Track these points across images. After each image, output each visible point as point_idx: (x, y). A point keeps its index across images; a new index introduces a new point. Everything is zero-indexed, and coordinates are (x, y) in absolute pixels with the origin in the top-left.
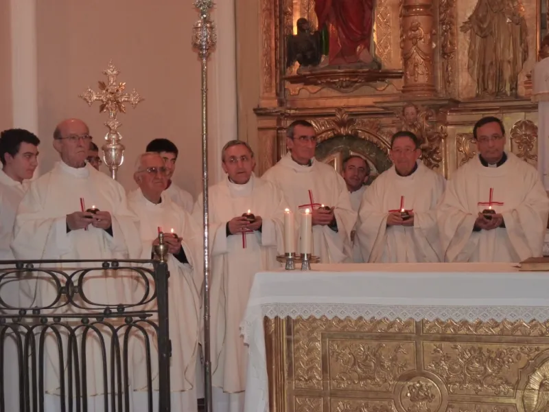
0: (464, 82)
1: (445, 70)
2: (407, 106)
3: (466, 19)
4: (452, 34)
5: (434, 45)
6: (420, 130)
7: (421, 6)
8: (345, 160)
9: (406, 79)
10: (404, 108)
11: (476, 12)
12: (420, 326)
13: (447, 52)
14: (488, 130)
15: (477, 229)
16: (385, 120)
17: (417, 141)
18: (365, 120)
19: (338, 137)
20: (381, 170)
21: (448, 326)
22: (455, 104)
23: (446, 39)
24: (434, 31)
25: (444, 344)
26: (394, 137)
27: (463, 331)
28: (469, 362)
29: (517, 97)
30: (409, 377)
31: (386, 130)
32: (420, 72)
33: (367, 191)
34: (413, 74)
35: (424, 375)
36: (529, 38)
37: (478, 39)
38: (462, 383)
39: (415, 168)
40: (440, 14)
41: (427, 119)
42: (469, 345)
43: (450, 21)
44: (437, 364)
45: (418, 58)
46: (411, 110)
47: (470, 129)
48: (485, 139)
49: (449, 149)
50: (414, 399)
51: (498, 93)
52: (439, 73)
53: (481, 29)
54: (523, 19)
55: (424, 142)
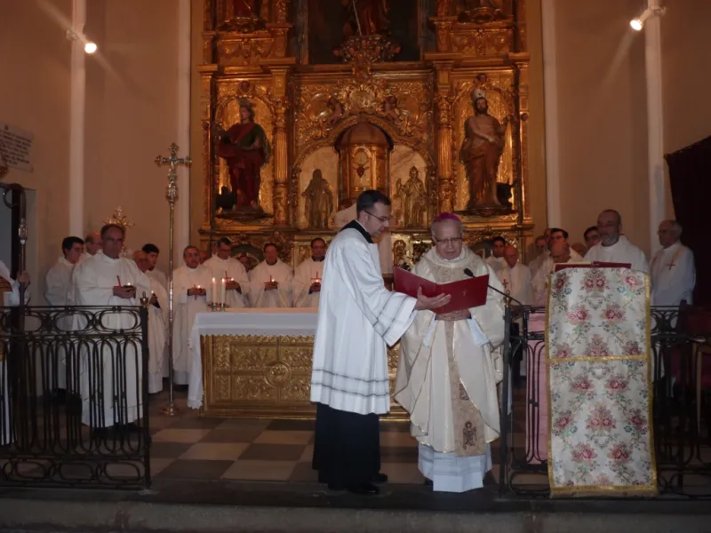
0: (303, 221)
1: (294, 215)
5: (289, 202)
7: (283, 183)
8: (244, 255)
9: (275, 218)
10: (274, 232)
11: (309, 187)
12: (279, 339)
13: (295, 206)
14: (318, 244)
15: (311, 292)
16: (265, 238)
17: (279, 249)
18: (255, 237)
19: (241, 245)
20: (261, 260)
21: (293, 339)
22: (298, 231)
23: (294, 199)
24: (289, 195)
25: (291, 348)
26: (267, 245)
27: (300, 341)
28: (303, 356)
29: (327, 228)
30: (273, 364)
32: (282, 215)
33: (252, 272)
34: (278, 216)
35: (281, 363)
36: (334, 201)
37: (309, 200)
38: (298, 367)
39: (276, 262)
40: (292, 187)
41: (285, 237)
42: (302, 348)
43: (296, 191)
44: (287, 358)
45: (281, 208)
46: (277, 233)
47: (309, 243)
48: (316, 247)
49: (296, 253)
50: (276, 374)
51: (319, 227)
52: (291, 216)
53: (311, 195)
54: (330, 192)
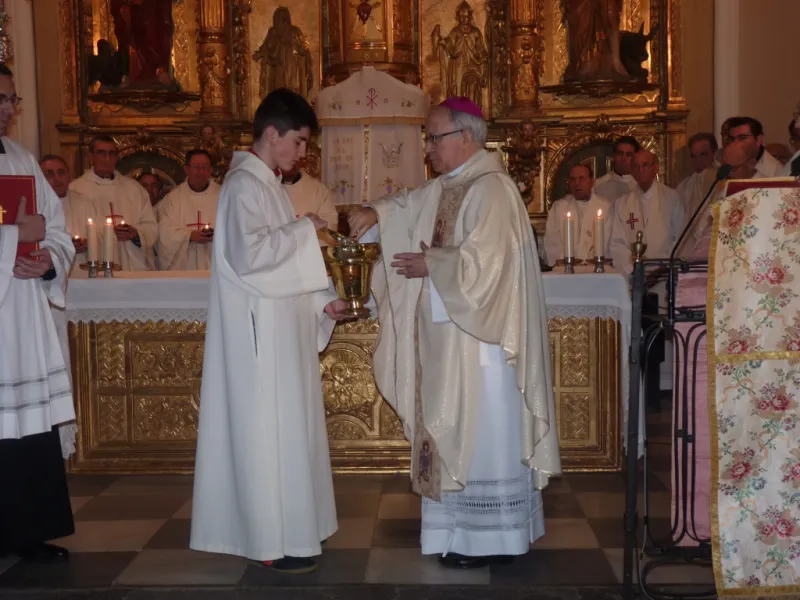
1: (239, 95)
2: (205, 126)
3: (257, 49)
4: (245, 62)
5: (229, 71)
6: (217, 148)
7: (217, 34)
8: (147, 172)
9: (203, 102)
10: (202, 128)
11: (266, 42)
13: (241, 79)
16: (186, 139)
18: (166, 139)
19: (140, 154)
22: (247, 127)
23: (239, 66)
24: (228, 58)
31: (185, 148)
32: (216, 95)
34: (210, 97)
36: (314, 68)
37: (268, 67)
39: (207, 184)
40: (234, 42)
41: (223, 137)
43: (244, 48)
45: (215, 83)
46: (208, 130)
52: (234, 98)
53: (270, 58)
54: (307, 52)
55: (220, 160)
